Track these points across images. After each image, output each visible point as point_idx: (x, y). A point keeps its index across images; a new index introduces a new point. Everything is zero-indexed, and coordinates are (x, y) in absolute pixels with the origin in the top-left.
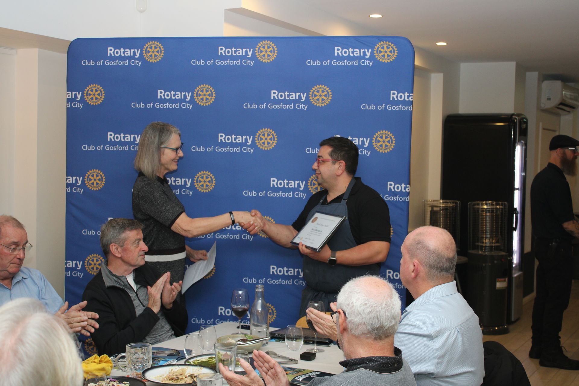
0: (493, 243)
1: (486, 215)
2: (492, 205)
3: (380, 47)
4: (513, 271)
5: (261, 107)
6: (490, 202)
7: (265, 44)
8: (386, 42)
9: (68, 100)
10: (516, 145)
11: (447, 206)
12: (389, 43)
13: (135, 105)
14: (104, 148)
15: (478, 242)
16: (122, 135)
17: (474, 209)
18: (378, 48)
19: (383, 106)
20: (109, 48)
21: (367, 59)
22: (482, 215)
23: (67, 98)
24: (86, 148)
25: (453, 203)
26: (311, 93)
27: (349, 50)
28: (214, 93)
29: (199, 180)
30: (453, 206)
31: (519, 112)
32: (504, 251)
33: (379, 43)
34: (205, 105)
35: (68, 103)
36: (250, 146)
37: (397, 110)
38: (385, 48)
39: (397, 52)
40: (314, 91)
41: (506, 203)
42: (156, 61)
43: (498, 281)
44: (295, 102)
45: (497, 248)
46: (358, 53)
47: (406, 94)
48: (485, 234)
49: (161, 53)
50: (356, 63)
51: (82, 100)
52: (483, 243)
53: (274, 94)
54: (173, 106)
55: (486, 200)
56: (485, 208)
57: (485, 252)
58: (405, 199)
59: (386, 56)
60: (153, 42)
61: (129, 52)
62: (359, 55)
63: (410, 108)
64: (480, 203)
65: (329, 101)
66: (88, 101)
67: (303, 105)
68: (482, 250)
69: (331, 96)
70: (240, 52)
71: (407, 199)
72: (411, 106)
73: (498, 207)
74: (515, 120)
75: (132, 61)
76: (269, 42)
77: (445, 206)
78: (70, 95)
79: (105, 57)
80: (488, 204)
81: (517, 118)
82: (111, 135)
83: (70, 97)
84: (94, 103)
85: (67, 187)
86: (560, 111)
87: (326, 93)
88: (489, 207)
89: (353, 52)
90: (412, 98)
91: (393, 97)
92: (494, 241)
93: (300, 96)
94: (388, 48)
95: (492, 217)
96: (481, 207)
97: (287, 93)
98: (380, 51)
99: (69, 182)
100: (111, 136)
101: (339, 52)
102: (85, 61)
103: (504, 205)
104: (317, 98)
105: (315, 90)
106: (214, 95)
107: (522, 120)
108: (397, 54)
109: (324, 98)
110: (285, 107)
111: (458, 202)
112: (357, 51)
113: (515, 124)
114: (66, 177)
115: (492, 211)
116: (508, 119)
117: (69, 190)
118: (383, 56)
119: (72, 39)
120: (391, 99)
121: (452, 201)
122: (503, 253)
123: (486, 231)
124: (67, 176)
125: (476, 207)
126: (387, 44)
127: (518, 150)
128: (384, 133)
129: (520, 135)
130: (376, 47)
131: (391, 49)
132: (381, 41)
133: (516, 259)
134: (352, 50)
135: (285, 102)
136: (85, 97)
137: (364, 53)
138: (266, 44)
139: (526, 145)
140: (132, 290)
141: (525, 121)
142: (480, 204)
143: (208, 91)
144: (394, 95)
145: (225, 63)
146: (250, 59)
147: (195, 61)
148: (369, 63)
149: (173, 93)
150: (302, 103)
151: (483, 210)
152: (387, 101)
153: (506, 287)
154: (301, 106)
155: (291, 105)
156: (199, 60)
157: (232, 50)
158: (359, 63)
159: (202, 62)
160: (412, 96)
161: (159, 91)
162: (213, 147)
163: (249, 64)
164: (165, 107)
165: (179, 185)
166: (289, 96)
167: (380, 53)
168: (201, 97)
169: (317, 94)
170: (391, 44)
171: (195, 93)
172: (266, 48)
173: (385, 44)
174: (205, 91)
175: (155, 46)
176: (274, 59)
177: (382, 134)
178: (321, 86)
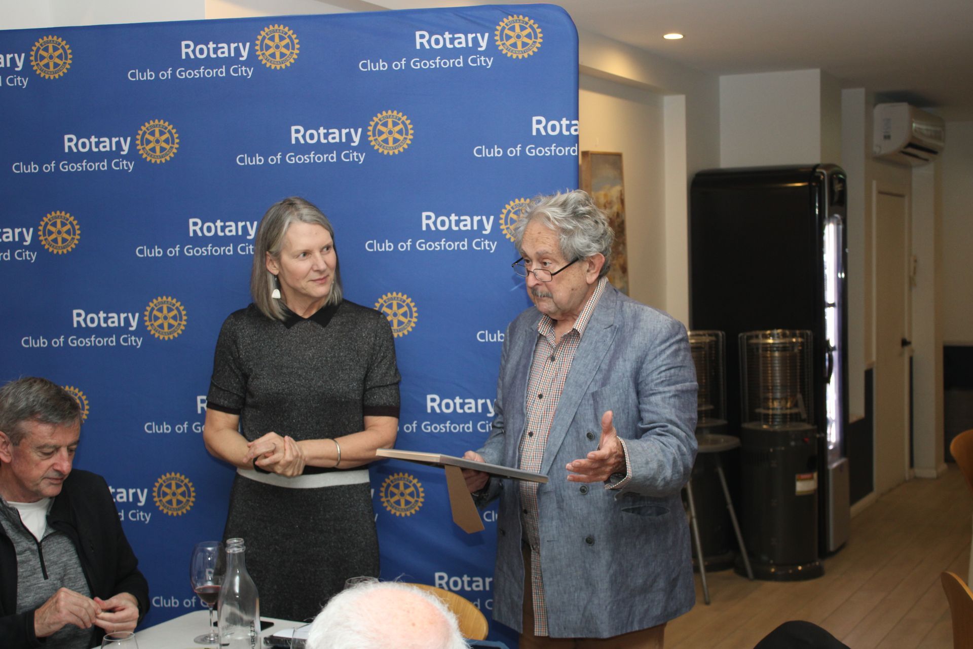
0: (787, 409)
1: (772, 357)
2: (784, 336)
3: (507, 28)
4: (830, 458)
5: (272, 160)
6: (779, 331)
7: (273, 31)
8: (518, 17)
10: (826, 222)
11: (699, 341)
12: (524, 18)
13: (20, 168)
15: (759, 407)
17: (749, 345)
18: (503, 29)
19: (518, 149)
21: (481, 53)
22: (765, 357)
25: (710, 335)
26: (370, 128)
27: (445, 36)
28: (176, 136)
29: (155, 315)
30: (710, 343)
31: (827, 161)
32: (809, 423)
33: (505, 20)
34: (158, 162)
37: (546, 155)
38: (518, 29)
39: (541, 35)
40: (377, 124)
41: (809, 332)
42: (57, 77)
43: (798, 480)
44: (339, 147)
45: (795, 418)
46: (462, 41)
47: (565, 122)
48: (772, 393)
49: (66, 59)
50: (459, 62)
52: (768, 409)
53: (297, 133)
54: (95, 166)
55: (772, 328)
56: (769, 344)
57: (773, 425)
59: (519, 44)
60: (50, 37)
61: (2, 61)
62: (464, 45)
63: (574, 151)
64: (760, 333)
65: (409, 142)
67: (355, 154)
68: (766, 422)
69: (411, 132)
70: (225, 50)
72: (575, 146)
73: (794, 340)
74: (819, 177)
75: (10, 77)
76: (282, 27)
77: (696, 343)
80: (776, 336)
81: (825, 172)
86: (910, 159)
87: (401, 126)
88: (777, 341)
89: (452, 41)
90: (576, 130)
91: (538, 130)
92: (789, 405)
93: (349, 135)
94: (523, 28)
95: (783, 360)
96: (761, 341)
97: (322, 131)
98: (507, 35)
101: (424, 41)
103: (805, 337)
104: (383, 137)
105: (379, 122)
106: (177, 141)
107: (835, 176)
108: (541, 41)
109: (398, 136)
110: (319, 158)
111: (720, 333)
112: (460, 38)
113: (821, 183)
115: (784, 348)
116: (809, 174)
118: (514, 45)
120: (534, 133)
121: (710, 332)
122: (807, 427)
123: (774, 386)
125: (754, 341)
126: (519, 20)
127: (830, 232)
128: (523, 203)
129: (831, 203)
130: (498, 27)
131: (529, 30)
132: (507, 14)
133: (833, 435)
134: (451, 36)
135: (319, 148)
137: (475, 41)
138: (276, 31)
139: (844, 222)
141: (841, 178)
142: (760, 336)
143: (165, 133)
144: (539, 124)
145: (197, 74)
146: (245, 64)
147: (135, 73)
148: (485, 61)
149: (94, 139)
150: (355, 149)
151: (767, 348)
152: (527, 138)
153: (815, 490)
154: (353, 156)
155: (332, 155)
156: (143, 71)
157: (209, 46)
158: (465, 61)
159: (149, 74)
160: (576, 125)
161: (66, 137)
162: (178, 246)
163: (245, 74)
164: (79, 169)
165: (115, 327)
166: (326, 136)
167: (507, 41)
168: (151, 146)
169: (383, 129)
170: (529, 20)
171: (139, 137)
172: (277, 39)
173: (516, 20)
174: (157, 134)
175: (53, 46)
176: (292, 61)
177: (520, 205)
178: (390, 112)
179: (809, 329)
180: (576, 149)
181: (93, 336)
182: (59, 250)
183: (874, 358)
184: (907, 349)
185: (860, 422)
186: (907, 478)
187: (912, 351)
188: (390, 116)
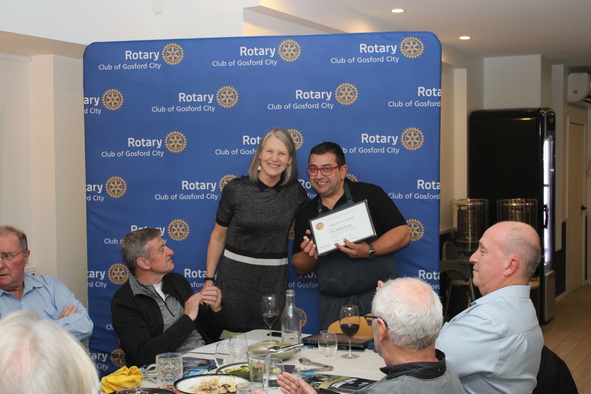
1: (515, 213)
2: (522, 202)
3: (406, 43)
4: (545, 270)
5: (286, 107)
6: (519, 199)
7: (288, 43)
8: (412, 38)
9: (86, 106)
10: (544, 140)
11: (475, 204)
12: (415, 38)
13: (156, 109)
14: (124, 154)
16: (143, 140)
17: (503, 207)
18: (404, 43)
19: (411, 103)
20: (127, 52)
21: (393, 55)
22: (512, 213)
23: (85, 105)
24: (105, 154)
25: (481, 201)
26: (336, 92)
27: (375, 46)
29: (224, 184)
30: (481, 205)
31: (546, 106)
33: (405, 39)
34: (228, 107)
35: (86, 109)
37: (425, 106)
38: (411, 44)
39: (423, 47)
40: (340, 90)
41: (536, 200)
42: (176, 64)
44: (320, 101)
46: (383, 49)
47: (434, 90)
49: (181, 55)
50: (382, 60)
51: (101, 106)
53: (299, 94)
54: (195, 109)
55: (515, 198)
56: (514, 206)
58: (436, 197)
59: (412, 51)
60: (173, 44)
61: (147, 55)
62: (384, 51)
63: (439, 104)
64: (509, 200)
65: (356, 99)
66: (106, 107)
67: (328, 104)
70: (263, 52)
71: (438, 197)
72: (439, 102)
73: (528, 204)
74: (542, 115)
75: (151, 64)
76: (292, 41)
77: (472, 205)
78: (88, 101)
79: (123, 61)
80: (517, 202)
81: (544, 112)
83: (88, 103)
84: (112, 108)
85: (87, 195)
86: (587, 104)
87: (352, 91)
88: (518, 205)
89: (378, 49)
90: (440, 94)
91: (421, 93)
93: (325, 95)
94: (414, 43)
95: (521, 215)
96: (510, 205)
97: (312, 93)
98: (406, 46)
99: (89, 190)
100: (131, 141)
102: (102, 65)
103: (533, 203)
104: (343, 96)
105: (341, 88)
106: (237, 97)
107: (549, 115)
108: (423, 49)
110: (310, 106)
111: (486, 200)
113: (542, 118)
114: (86, 186)
115: (521, 209)
116: (535, 113)
117: (89, 199)
118: (410, 52)
119: (88, 44)
120: (419, 95)
121: (480, 199)
124: (87, 184)
125: (505, 204)
126: (413, 39)
127: (546, 145)
128: (413, 130)
129: (548, 130)
130: (402, 43)
131: (417, 44)
132: (406, 36)
133: (547, 257)
134: (378, 47)
135: (310, 101)
136: (104, 102)
137: (390, 49)
139: (554, 139)
140: (161, 299)
141: (552, 115)
142: (510, 202)
143: (231, 93)
144: (421, 91)
145: (248, 63)
146: (273, 59)
147: (216, 63)
148: (395, 59)
149: (194, 95)
150: (328, 102)
151: (512, 208)
152: (415, 97)
153: (538, 287)
154: (327, 105)
155: (317, 105)
156: (220, 61)
157: (254, 50)
158: (385, 59)
159: (223, 63)
160: (440, 91)
161: (180, 94)
162: (237, 149)
163: (273, 64)
164: (186, 110)
165: (204, 190)
166: (314, 95)
167: (406, 49)
168: (224, 99)
169: (343, 92)
170: (417, 39)
171: (218, 95)
172: (289, 47)
173: (411, 39)
174: (227, 93)
175: (174, 48)
176: (297, 58)
177: (411, 131)
178: (346, 84)
179: (536, 198)
180: (440, 103)
181: (193, 194)
182: (175, 151)
183: (567, 216)
184: (584, 211)
185: (559, 251)
186: (584, 285)
187: (587, 213)
188: (346, 86)
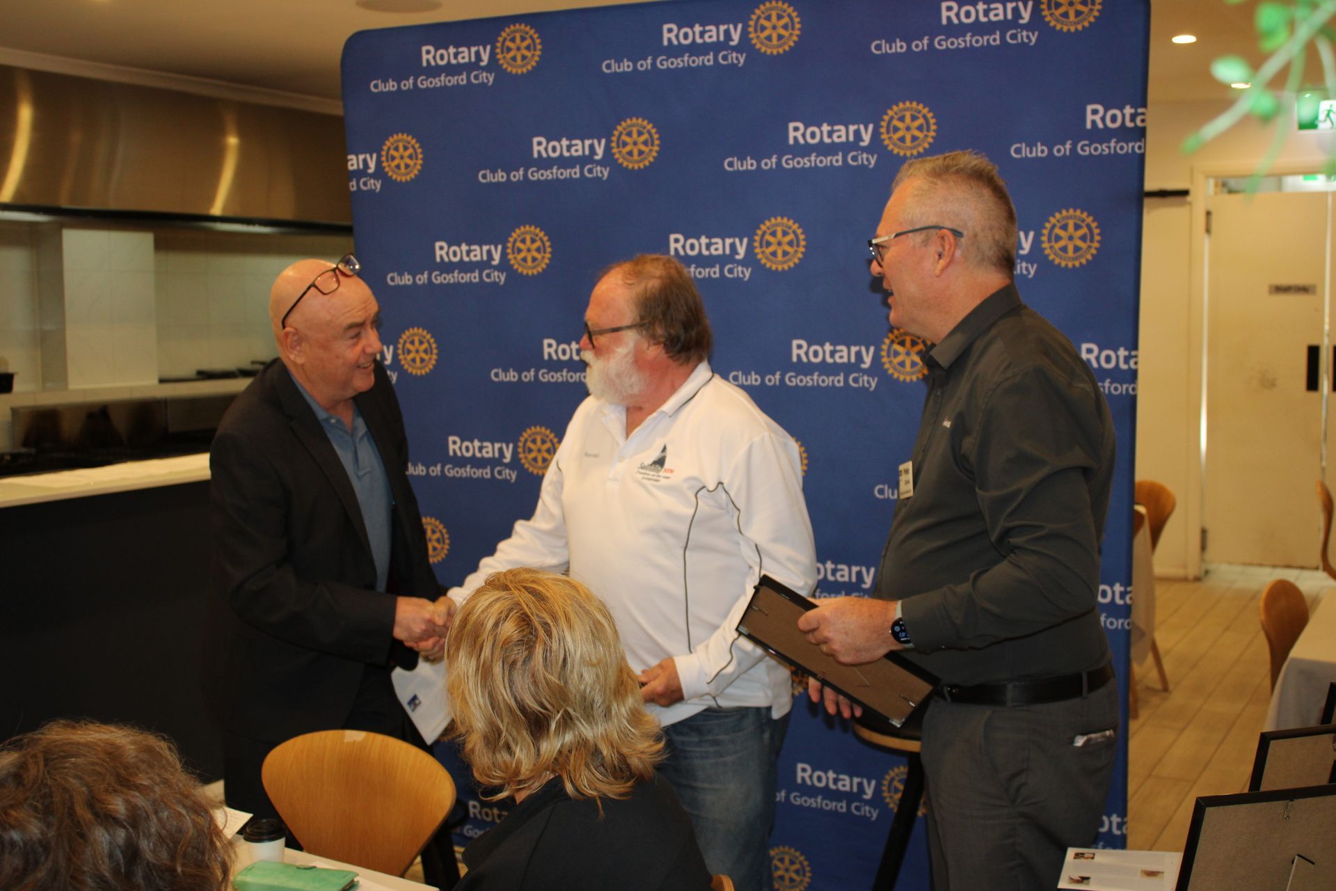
5: (766, 164)
7: (770, 9)
9: (351, 175)
13: (489, 177)
14: (430, 278)
16: (464, 247)
19: (1068, 146)
21: (1023, 27)
23: (349, 171)
24: (394, 279)
26: (884, 124)
27: (977, 7)
28: (656, 136)
34: (636, 167)
35: (353, 181)
36: (743, 263)
37: (1104, 153)
40: (892, 118)
42: (525, 71)
44: (846, 147)
46: (999, 12)
47: (1128, 110)
49: (534, 50)
50: (995, 39)
51: (379, 172)
53: (796, 131)
54: (567, 173)
58: (1129, 389)
59: (1072, 14)
60: (518, 25)
61: (466, 55)
62: (1001, 17)
63: (1139, 147)
65: (930, 140)
66: (391, 174)
67: (865, 156)
69: (933, 127)
70: (713, 34)
71: (1135, 389)
72: (1141, 141)
75: (474, 74)
76: (780, 3)
78: (357, 162)
79: (418, 69)
82: (441, 248)
83: (355, 167)
84: (402, 177)
87: (921, 121)
89: (986, 13)
90: (1143, 121)
91: (1093, 122)
93: (857, 133)
97: (826, 128)
98: (1056, 2)
100: (442, 251)
101: (952, 14)
102: (377, 82)
104: (899, 134)
105: (894, 115)
106: (657, 142)
108: (1100, 7)
109: (917, 133)
110: (821, 162)
112: (997, 9)
118: (1065, 15)
120: (1089, 126)
128: (1072, 215)
134: (985, 6)
135: (824, 149)
136: (385, 164)
137: (1016, 11)
138: (773, 8)
143: (643, 133)
144: (1095, 115)
145: (680, 63)
146: (737, 49)
147: (610, 64)
148: (1028, 37)
149: (565, 142)
150: (864, 150)
152: (1079, 132)
154: (862, 158)
155: (837, 157)
156: (619, 61)
157: (695, 29)
158: (1003, 37)
159: (626, 65)
160: (1143, 114)
161: (536, 140)
163: (736, 62)
164: (549, 176)
166: (830, 134)
167: (1056, 9)
168: (628, 148)
169: (899, 124)
171: (614, 139)
172: (774, 18)
174: (635, 135)
175: (521, 35)
176: (792, 44)
177: (1068, 218)
178: (908, 104)
180: (1143, 145)
181: (563, 370)
182: (528, 270)
188: (908, 108)
